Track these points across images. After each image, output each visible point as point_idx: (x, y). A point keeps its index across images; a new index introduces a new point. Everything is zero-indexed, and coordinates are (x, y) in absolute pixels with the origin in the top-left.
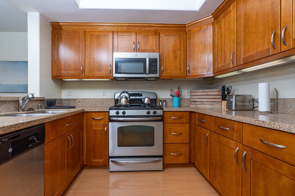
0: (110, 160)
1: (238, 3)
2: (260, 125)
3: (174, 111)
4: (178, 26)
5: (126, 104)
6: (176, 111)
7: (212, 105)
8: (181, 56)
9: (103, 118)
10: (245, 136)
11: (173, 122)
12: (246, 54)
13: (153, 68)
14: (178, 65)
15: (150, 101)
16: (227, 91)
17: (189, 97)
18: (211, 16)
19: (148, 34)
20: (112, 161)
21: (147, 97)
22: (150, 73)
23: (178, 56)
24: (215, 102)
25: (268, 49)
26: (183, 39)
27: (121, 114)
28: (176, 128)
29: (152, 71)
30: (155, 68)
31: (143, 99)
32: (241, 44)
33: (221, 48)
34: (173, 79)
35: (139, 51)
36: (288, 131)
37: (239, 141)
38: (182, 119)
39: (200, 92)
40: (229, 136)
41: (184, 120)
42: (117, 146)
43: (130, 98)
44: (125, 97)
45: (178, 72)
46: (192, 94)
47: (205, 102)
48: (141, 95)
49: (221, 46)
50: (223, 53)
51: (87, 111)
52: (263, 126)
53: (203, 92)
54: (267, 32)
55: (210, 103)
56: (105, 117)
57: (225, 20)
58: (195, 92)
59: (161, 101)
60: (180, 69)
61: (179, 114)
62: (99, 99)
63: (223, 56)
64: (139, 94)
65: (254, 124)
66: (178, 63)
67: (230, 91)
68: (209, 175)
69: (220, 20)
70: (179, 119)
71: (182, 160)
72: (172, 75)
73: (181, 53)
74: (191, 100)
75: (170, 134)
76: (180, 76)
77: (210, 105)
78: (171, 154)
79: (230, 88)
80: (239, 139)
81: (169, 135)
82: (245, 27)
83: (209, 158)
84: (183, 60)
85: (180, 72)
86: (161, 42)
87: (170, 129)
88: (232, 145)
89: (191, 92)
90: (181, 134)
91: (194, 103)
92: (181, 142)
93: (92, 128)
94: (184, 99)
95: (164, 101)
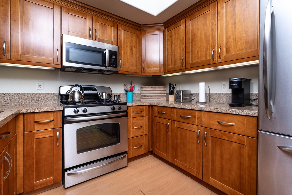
0: (66, 173)
1: (187, 21)
2: (218, 112)
3: (136, 105)
4: (135, 24)
5: (80, 100)
6: (138, 105)
7: (159, 99)
8: (137, 53)
9: (53, 120)
10: (205, 121)
11: (135, 116)
12: (193, 61)
13: (113, 61)
14: (134, 62)
15: (108, 97)
16: (172, 87)
17: (139, 92)
18: (163, 24)
19: (106, 23)
20: (69, 174)
21: (105, 92)
22: (110, 66)
23: (134, 53)
24: (161, 96)
25: (209, 60)
26: (138, 38)
27: (81, 112)
28: (138, 121)
29: (111, 64)
30: (114, 61)
31: (100, 94)
32: (189, 52)
33: (172, 53)
34: (128, 74)
35: (96, 39)
36: (238, 114)
37: (200, 125)
38: (143, 112)
39: (149, 88)
40: (191, 123)
41: (144, 114)
42: (76, 152)
43: (85, 93)
44: (78, 92)
45: (135, 68)
46: (143, 89)
47: (154, 96)
48: (95, 90)
49: (172, 51)
50: (173, 56)
51: (25, 112)
52: (220, 112)
53: (152, 88)
54: (208, 48)
55: (157, 97)
56: (57, 118)
57: (175, 31)
58: (145, 88)
59: (116, 96)
60: (136, 66)
61: (140, 108)
62: (32, 94)
63: (173, 59)
64: (92, 88)
65: (214, 111)
66: (134, 59)
67: (175, 87)
68: (170, 157)
69: (170, 29)
70: (140, 113)
71: (143, 151)
72: (129, 71)
73: (137, 51)
74: (142, 95)
75: (133, 128)
76: (136, 72)
77: (158, 99)
78: (134, 147)
79: (175, 85)
80: (200, 123)
81: (132, 130)
82: (192, 40)
83: (170, 143)
84: (138, 57)
85: (136, 68)
86: (119, 36)
87: (133, 123)
88: (193, 129)
89: (141, 88)
90: (142, 126)
91: (144, 98)
92: (142, 134)
93: (34, 136)
94: (136, 93)
95: (118, 96)
